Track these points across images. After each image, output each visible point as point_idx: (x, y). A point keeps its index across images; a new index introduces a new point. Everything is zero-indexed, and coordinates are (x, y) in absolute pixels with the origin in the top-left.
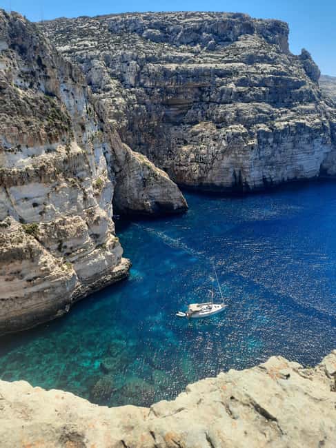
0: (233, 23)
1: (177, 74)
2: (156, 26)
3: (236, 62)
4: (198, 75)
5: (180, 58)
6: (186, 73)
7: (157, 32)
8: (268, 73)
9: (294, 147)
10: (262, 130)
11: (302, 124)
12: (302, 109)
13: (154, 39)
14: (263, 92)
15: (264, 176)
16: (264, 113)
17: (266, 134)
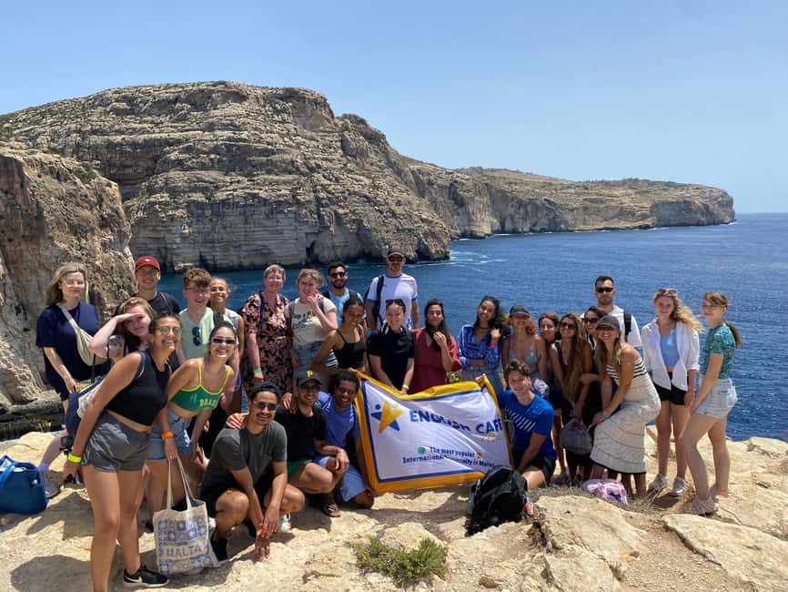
0: (213, 91)
1: (122, 145)
2: (125, 99)
3: (194, 130)
4: (149, 145)
5: (134, 129)
6: (134, 145)
7: (123, 105)
8: (223, 140)
9: (246, 222)
10: (194, 201)
11: (255, 194)
12: (265, 180)
13: (118, 112)
14: (211, 160)
15: (201, 256)
16: (205, 182)
17: (199, 205)
